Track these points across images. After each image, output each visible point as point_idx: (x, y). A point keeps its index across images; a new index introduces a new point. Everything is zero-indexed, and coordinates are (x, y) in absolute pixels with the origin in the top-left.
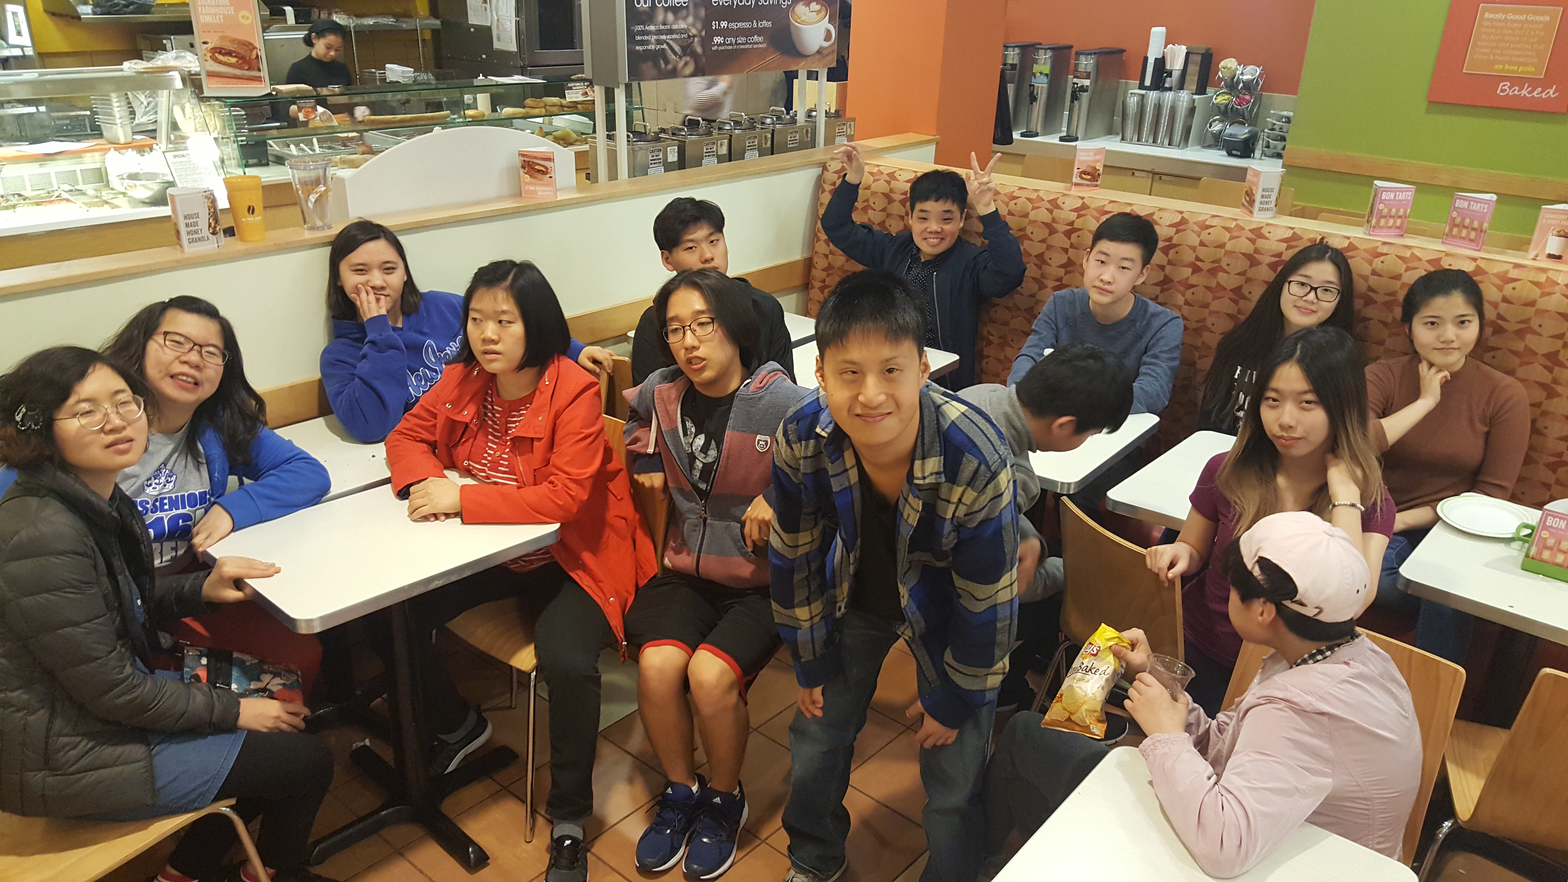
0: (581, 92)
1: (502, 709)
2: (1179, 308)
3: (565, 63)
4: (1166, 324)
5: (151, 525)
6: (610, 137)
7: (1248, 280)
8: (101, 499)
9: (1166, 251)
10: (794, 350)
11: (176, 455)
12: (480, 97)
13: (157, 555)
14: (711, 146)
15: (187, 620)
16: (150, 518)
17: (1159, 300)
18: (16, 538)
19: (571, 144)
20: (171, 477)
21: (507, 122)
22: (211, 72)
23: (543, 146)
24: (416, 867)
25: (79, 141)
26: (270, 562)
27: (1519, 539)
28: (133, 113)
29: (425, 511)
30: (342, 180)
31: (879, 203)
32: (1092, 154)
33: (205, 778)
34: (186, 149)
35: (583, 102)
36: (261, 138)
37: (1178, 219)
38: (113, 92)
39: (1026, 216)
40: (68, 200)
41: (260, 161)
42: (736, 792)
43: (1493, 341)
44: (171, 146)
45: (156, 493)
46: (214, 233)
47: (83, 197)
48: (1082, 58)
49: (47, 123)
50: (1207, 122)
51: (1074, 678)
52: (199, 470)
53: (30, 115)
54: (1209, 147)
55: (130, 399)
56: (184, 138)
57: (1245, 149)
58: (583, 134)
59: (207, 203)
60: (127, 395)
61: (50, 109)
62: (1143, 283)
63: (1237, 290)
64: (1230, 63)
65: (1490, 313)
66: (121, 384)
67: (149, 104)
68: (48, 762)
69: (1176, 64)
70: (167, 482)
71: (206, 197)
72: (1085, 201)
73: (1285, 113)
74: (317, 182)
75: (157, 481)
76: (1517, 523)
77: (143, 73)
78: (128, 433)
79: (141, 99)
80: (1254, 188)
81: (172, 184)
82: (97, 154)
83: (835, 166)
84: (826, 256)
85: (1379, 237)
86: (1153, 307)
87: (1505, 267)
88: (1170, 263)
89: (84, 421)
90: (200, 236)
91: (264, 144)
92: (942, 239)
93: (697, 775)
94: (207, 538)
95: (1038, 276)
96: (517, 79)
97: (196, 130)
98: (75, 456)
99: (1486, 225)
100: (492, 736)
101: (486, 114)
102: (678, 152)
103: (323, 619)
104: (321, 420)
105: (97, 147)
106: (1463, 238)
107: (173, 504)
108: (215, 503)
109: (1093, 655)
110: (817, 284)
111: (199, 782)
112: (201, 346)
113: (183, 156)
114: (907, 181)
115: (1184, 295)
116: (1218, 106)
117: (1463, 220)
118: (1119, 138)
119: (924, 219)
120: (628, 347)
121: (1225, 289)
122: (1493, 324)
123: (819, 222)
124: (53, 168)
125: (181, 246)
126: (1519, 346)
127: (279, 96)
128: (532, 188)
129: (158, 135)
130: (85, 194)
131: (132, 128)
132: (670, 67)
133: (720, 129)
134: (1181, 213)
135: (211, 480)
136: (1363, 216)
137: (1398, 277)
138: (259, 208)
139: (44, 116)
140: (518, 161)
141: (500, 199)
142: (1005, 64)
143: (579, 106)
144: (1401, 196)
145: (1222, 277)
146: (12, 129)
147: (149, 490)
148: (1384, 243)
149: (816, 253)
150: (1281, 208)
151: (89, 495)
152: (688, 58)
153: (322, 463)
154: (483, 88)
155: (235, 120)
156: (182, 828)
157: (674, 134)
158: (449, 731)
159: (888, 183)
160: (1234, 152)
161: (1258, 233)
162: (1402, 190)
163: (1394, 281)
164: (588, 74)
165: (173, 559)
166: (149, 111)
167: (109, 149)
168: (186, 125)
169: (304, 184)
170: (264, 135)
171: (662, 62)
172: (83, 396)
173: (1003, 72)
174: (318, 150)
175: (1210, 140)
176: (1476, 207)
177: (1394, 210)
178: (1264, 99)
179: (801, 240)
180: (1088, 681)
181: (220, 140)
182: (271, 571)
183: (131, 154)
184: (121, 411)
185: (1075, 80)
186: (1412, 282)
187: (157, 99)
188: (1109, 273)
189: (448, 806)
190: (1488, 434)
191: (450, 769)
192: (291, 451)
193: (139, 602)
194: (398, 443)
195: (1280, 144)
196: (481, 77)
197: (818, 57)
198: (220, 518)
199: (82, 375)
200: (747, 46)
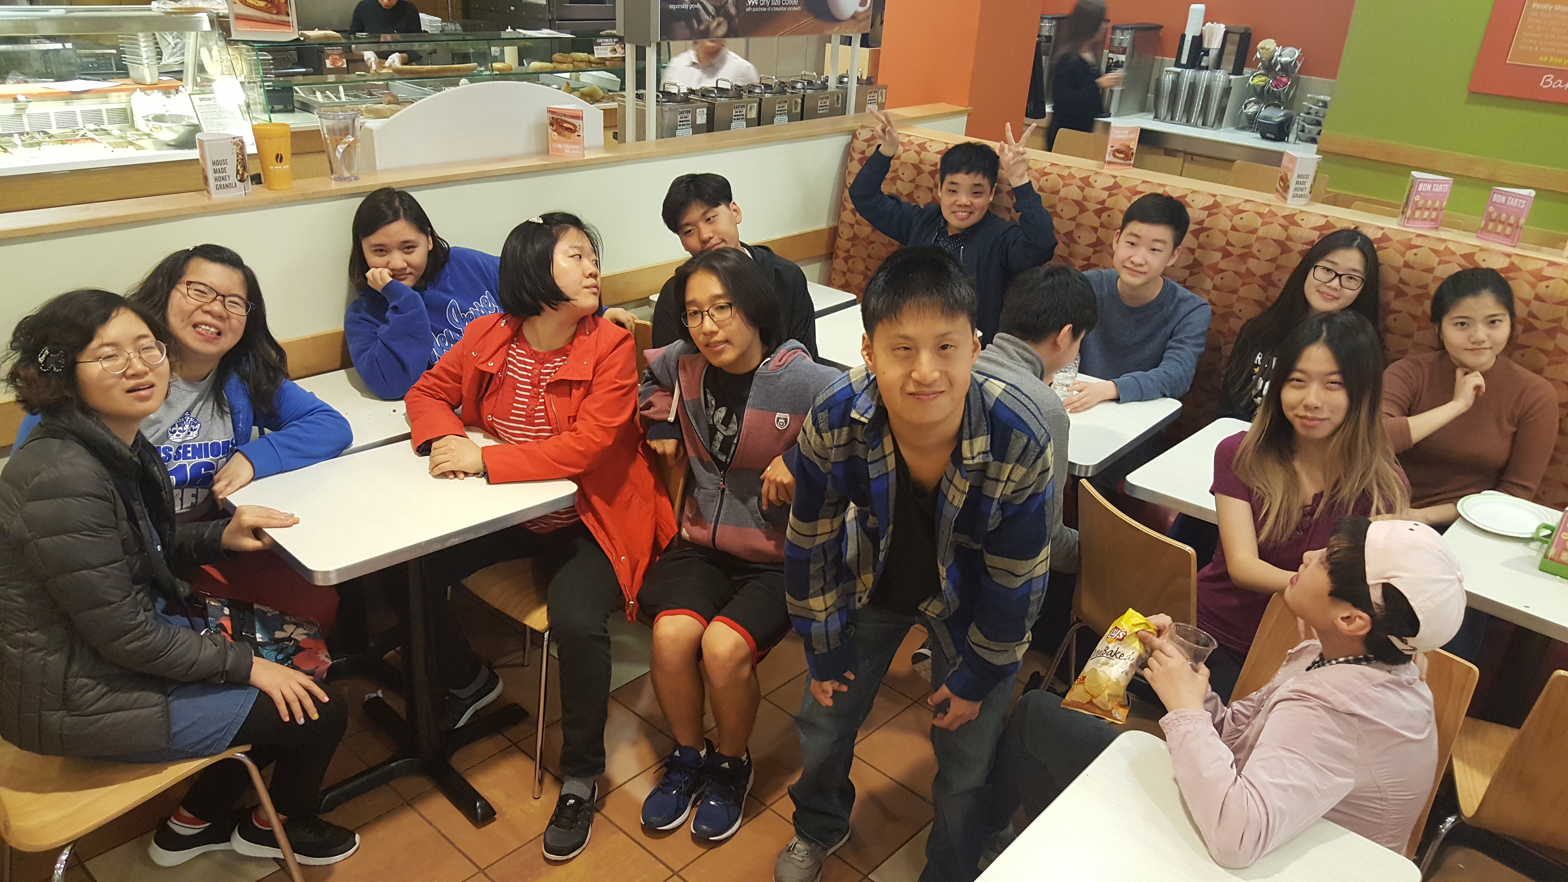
0: (610, 48)
1: (514, 666)
2: (1208, 292)
3: (592, 18)
4: (1194, 309)
5: (173, 472)
6: (639, 97)
7: (1278, 267)
8: (124, 444)
9: (1196, 234)
10: (817, 320)
11: (201, 403)
12: (507, 49)
13: (177, 502)
14: (740, 109)
15: (206, 567)
16: (173, 465)
17: (1187, 283)
18: (36, 479)
19: (598, 101)
20: (195, 425)
21: (533, 77)
22: (240, 15)
23: (571, 103)
24: (424, 818)
25: (104, 80)
26: (289, 512)
27: (1539, 540)
28: (160, 54)
29: (447, 467)
30: (370, 131)
31: (908, 174)
32: (1127, 132)
33: (222, 725)
34: (212, 92)
35: (612, 59)
36: (288, 85)
37: (1211, 203)
38: (141, 31)
39: (1057, 192)
40: (92, 139)
41: (286, 107)
42: (744, 758)
43: (1522, 339)
44: (197, 88)
45: (179, 440)
46: (241, 181)
47: (107, 137)
48: (1118, 32)
49: (73, 60)
50: (1242, 103)
51: (1098, 662)
52: (222, 418)
53: (57, 51)
54: (1243, 129)
55: (153, 344)
56: (210, 81)
57: (1280, 132)
58: (610, 91)
59: (236, 150)
60: (150, 340)
61: (76, 46)
62: (1172, 266)
63: (1267, 277)
64: (1268, 44)
65: (1521, 311)
66: (145, 329)
67: (176, 44)
68: (66, 703)
69: (1214, 43)
70: (192, 429)
71: (235, 144)
72: (1118, 180)
73: (1322, 97)
74: (346, 131)
75: (181, 428)
76: (1537, 524)
77: (173, 13)
78: (150, 378)
79: (169, 40)
80: (1289, 174)
81: (197, 128)
82: (122, 94)
83: (864, 134)
84: (852, 226)
85: (1412, 230)
86: (1182, 291)
87: (1540, 265)
88: (1200, 246)
89: (106, 364)
90: (228, 182)
91: (291, 89)
92: (971, 213)
93: (706, 740)
94: (227, 485)
95: (1066, 255)
96: (545, 33)
97: (223, 73)
98: (96, 399)
99: (1522, 221)
100: (503, 693)
101: (514, 67)
102: (708, 115)
103: (340, 571)
104: (342, 373)
105: (123, 87)
106: (1499, 234)
107: (197, 451)
108: (237, 451)
109: (1119, 640)
110: (842, 254)
111: (214, 729)
112: (224, 296)
113: (209, 99)
114: (938, 153)
115: (1212, 280)
116: (1254, 87)
117: (1499, 215)
118: (1152, 116)
119: (954, 191)
120: (650, 311)
121: (1254, 275)
122: (1524, 321)
123: (847, 191)
124: (78, 107)
125: (208, 192)
126: (1550, 346)
127: (307, 41)
128: (560, 146)
129: (184, 76)
130: (110, 134)
131: (159, 68)
132: (702, 27)
133: (750, 92)
134: (1214, 196)
135: (234, 430)
136: (1397, 206)
137: (1430, 270)
138: (287, 156)
139: (71, 53)
140: (546, 118)
141: (527, 155)
142: (1039, 36)
143: (607, 63)
144: (1438, 188)
145: (1252, 263)
146: (38, 65)
147: (173, 437)
148: (1419, 235)
149: (842, 222)
150: (1316, 196)
151: (111, 440)
152: (721, 19)
153: (344, 415)
154: (510, 41)
155: (262, 65)
156: (197, 773)
157: (703, 96)
158: (462, 687)
159: (919, 153)
160: (1268, 135)
161: (1291, 220)
162: (1439, 182)
163: (1426, 274)
164: (619, 31)
165: (193, 505)
166: (176, 52)
167: (135, 89)
168: (213, 68)
169: (331, 131)
170: (290, 81)
171: (695, 22)
172: (105, 341)
173: (1038, 45)
174: (344, 99)
175: (1244, 122)
176: (1513, 202)
177: (1430, 202)
178: (1301, 81)
179: (828, 207)
180: (1112, 666)
181: (246, 84)
182: (289, 522)
183: (157, 95)
184: (143, 356)
185: (1111, 55)
186: (1445, 276)
187: (185, 41)
188: (1140, 255)
189: (459, 761)
190: (1515, 433)
191: (461, 723)
192: (313, 403)
193: (159, 548)
194: (417, 399)
195: (1315, 129)
196: (509, 30)
197: (853, 21)
198: (240, 466)
199: (105, 319)
200: (780, 9)
